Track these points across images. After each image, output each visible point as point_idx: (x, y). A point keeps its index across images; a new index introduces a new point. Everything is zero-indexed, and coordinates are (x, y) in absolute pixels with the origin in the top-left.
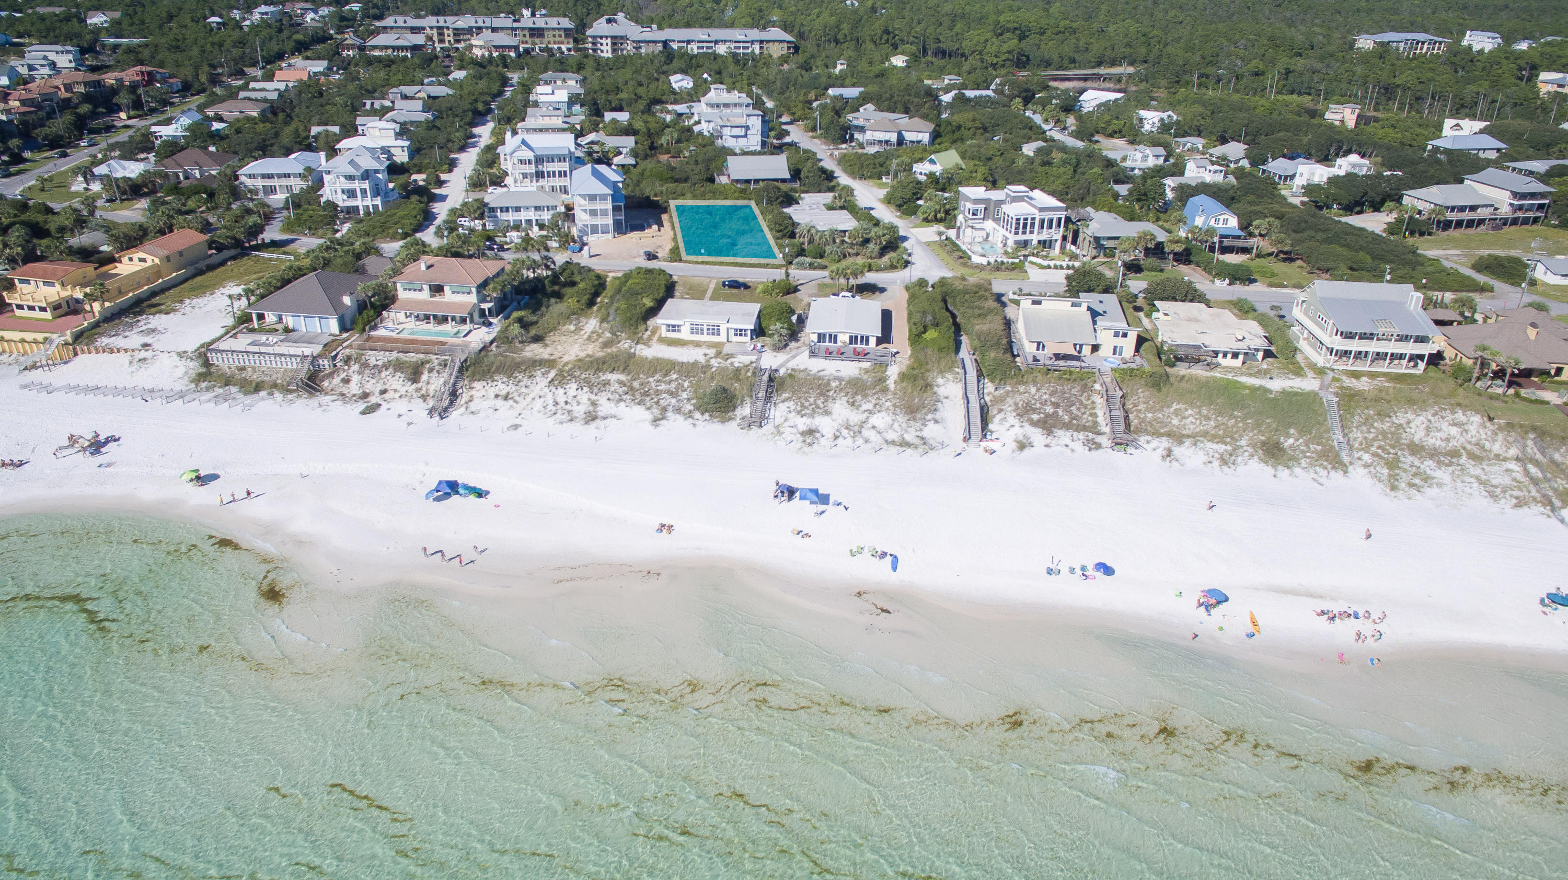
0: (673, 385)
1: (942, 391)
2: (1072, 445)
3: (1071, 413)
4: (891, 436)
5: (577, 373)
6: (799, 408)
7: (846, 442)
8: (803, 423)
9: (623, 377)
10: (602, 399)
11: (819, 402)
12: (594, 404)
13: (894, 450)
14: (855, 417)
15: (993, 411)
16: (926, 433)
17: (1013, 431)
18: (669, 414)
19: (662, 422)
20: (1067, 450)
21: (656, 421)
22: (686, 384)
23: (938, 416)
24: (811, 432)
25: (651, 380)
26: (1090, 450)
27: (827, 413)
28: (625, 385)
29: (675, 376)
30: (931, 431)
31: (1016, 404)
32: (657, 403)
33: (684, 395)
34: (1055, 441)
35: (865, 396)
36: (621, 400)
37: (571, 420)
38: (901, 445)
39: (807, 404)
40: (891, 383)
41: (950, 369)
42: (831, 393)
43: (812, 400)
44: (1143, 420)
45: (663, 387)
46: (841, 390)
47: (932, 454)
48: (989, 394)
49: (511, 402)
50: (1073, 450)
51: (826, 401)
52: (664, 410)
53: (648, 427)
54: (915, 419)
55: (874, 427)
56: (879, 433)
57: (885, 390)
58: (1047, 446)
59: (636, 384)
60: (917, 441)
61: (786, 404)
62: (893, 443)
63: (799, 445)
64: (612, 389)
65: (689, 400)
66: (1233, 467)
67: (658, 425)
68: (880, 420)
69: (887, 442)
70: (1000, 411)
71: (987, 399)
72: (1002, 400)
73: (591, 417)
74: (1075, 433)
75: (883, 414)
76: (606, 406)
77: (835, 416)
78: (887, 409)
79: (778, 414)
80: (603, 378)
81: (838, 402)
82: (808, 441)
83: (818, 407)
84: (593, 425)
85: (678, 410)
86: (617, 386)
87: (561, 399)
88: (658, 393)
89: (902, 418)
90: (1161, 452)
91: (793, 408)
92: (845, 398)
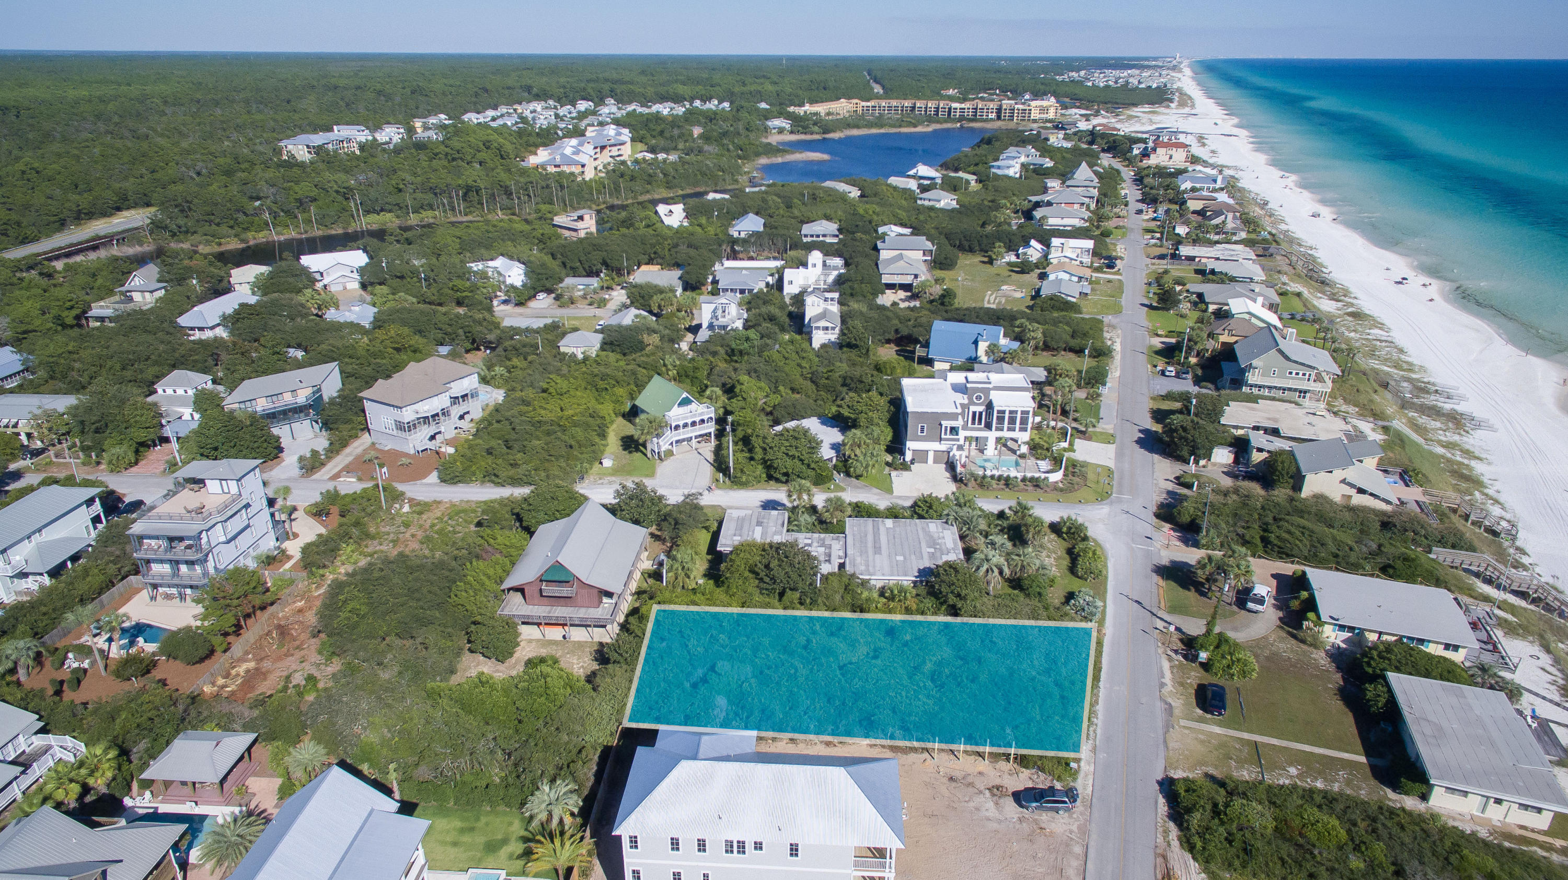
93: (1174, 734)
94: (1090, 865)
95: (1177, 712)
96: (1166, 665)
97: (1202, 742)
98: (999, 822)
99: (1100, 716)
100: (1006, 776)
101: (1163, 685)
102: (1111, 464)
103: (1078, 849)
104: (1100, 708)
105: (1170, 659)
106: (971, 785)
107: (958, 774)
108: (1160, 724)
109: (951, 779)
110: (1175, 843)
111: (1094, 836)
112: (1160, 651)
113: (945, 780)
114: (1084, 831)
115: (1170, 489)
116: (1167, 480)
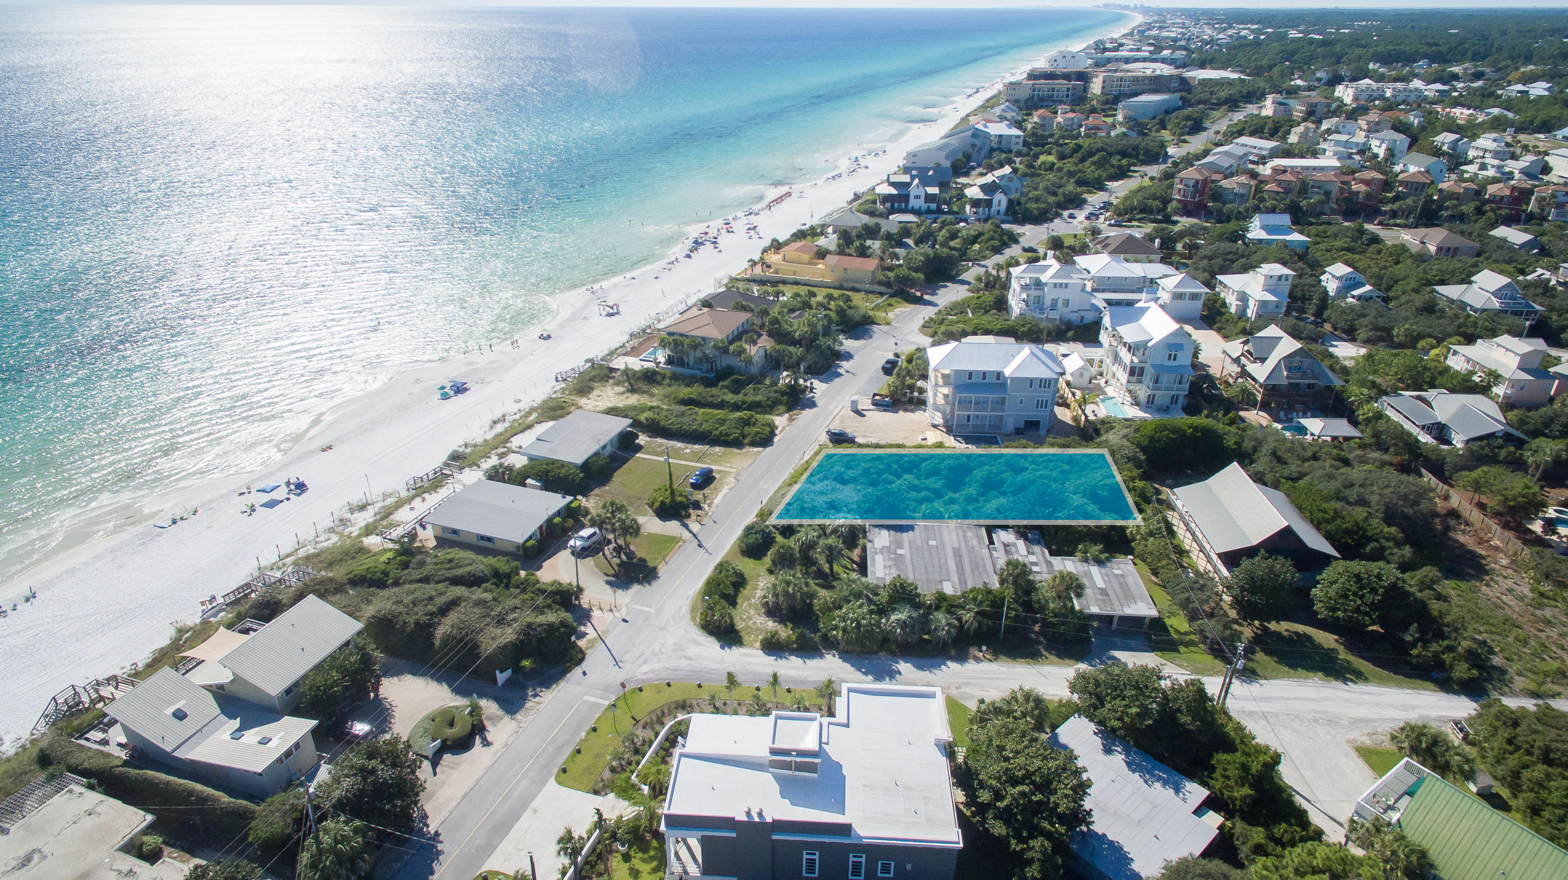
102: (551, 787)
105: (710, 504)
115: (507, 719)
116: (486, 743)
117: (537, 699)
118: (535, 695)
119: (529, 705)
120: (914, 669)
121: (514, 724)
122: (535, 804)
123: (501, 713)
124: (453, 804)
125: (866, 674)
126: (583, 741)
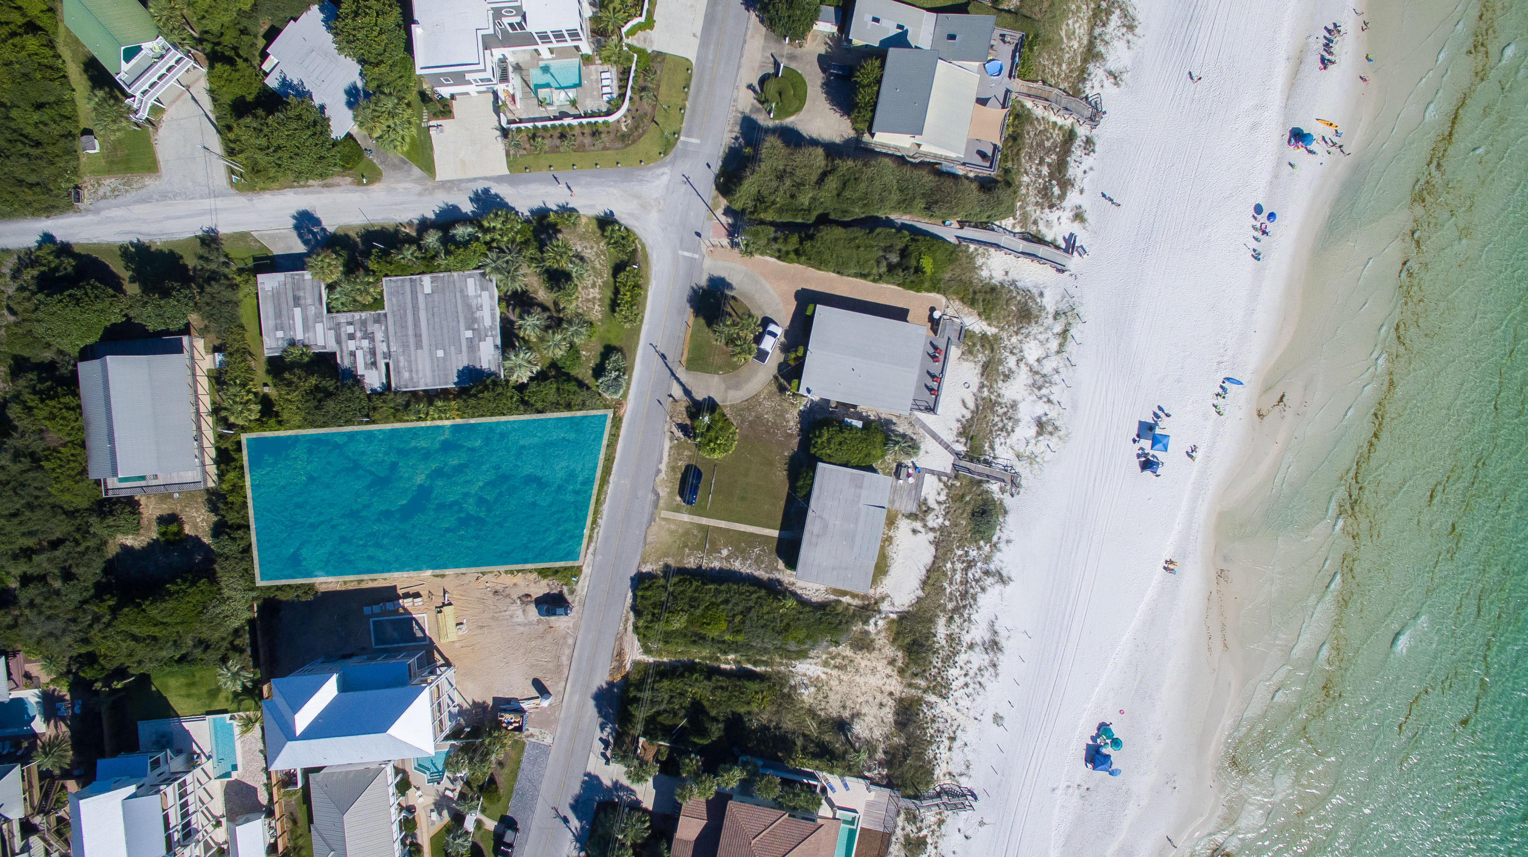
0: (959, 566)
1: (998, 277)
2: (1084, 167)
3: (1050, 150)
4: (1054, 345)
5: (934, 671)
6: (1004, 434)
7: (1056, 392)
8: (1025, 431)
9: (942, 621)
10: (967, 638)
11: (1001, 411)
12: (971, 646)
13: (1070, 347)
14: (1023, 377)
15: (1033, 229)
16: (1051, 308)
17: (1063, 220)
18: (992, 567)
19: (1004, 574)
20: (1090, 173)
21: (1003, 580)
22: (960, 552)
23: (1035, 291)
24: (1041, 426)
25: (948, 591)
26: (1093, 151)
27: (1014, 405)
28: (951, 618)
29: (949, 565)
30: (1050, 302)
31: (1037, 203)
32: (977, 581)
33: (973, 553)
34: (1078, 181)
35: (1000, 362)
36: (970, 620)
37: (995, 666)
38: (1065, 339)
39: (1000, 425)
40: (991, 331)
41: (971, 258)
42: (993, 397)
43: (996, 419)
44: (1067, 77)
45: (958, 577)
46: (991, 386)
47: (1080, 310)
48: (1014, 226)
49: (959, 733)
50: (1091, 169)
51: (1000, 404)
52: (987, 573)
53: (1010, 588)
54: (1037, 317)
55: (1038, 360)
56: (1047, 356)
57: (996, 338)
58: (1082, 192)
59: (950, 606)
60: (1062, 321)
61: (996, 446)
62: (1061, 345)
63: (1054, 439)
64: (957, 630)
65: (979, 548)
66: (1136, 23)
67: (1009, 578)
68: (1032, 351)
69: (1058, 352)
70: (1035, 222)
71: (1018, 230)
72: (1025, 217)
73: (994, 646)
74: (1073, 157)
75: (1025, 347)
76: (978, 633)
77: (1018, 398)
78: (1021, 342)
79: (1005, 456)
80: (944, 642)
81: (1002, 392)
82: (1050, 428)
83: (1005, 413)
84: (1003, 642)
85: (987, 559)
86: (953, 626)
87: (962, 680)
88: (965, 582)
89: (1034, 329)
90: (1108, 83)
91: (1003, 440)
92: (1000, 383)
93: (654, 528)
94: (575, 653)
95: (662, 503)
96: (667, 444)
97: (672, 532)
98: (525, 625)
99: (604, 517)
100: (532, 585)
101: (659, 471)
102: (692, 56)
103: (570, 641)
104: (606, 508)
105: (672, 437)
106: (508, 596)
107: (499, 588)
108: (646, 519)
109: (496, 592)
110: (630, 628)
111: (582, 631)
112: (666, 428)
113: (491, 595)
114: (576, 627)
115: (747, 111)
116: (750, 87)
117: (734, 135)
118: (736, 138)
119: (737, 128)
120: (460, 206)
121: (740, 109)
122: (697, 41)
123: (754, 116)
124: (749, 34)
125: (497, 196)
126: (686, 99)
